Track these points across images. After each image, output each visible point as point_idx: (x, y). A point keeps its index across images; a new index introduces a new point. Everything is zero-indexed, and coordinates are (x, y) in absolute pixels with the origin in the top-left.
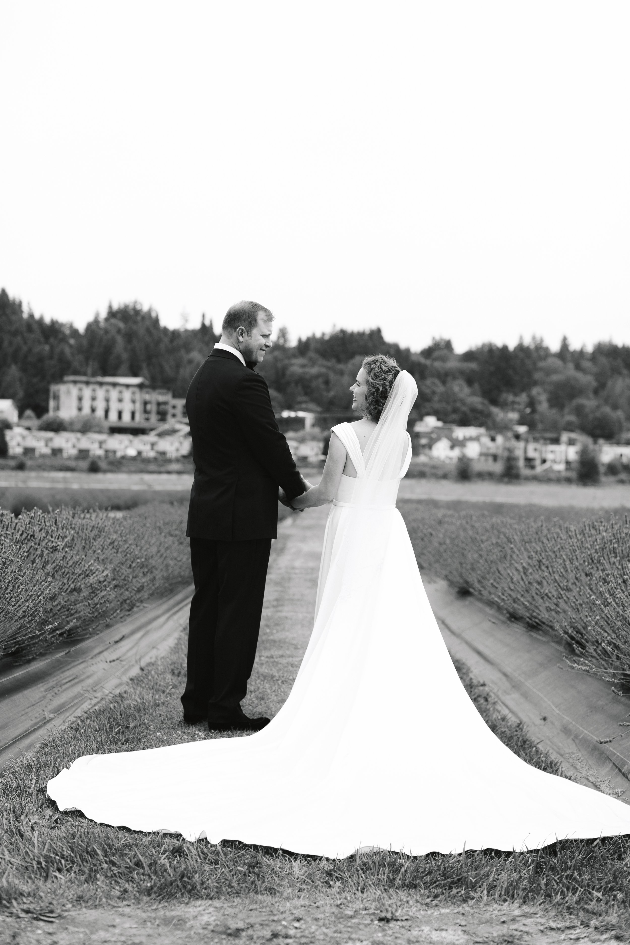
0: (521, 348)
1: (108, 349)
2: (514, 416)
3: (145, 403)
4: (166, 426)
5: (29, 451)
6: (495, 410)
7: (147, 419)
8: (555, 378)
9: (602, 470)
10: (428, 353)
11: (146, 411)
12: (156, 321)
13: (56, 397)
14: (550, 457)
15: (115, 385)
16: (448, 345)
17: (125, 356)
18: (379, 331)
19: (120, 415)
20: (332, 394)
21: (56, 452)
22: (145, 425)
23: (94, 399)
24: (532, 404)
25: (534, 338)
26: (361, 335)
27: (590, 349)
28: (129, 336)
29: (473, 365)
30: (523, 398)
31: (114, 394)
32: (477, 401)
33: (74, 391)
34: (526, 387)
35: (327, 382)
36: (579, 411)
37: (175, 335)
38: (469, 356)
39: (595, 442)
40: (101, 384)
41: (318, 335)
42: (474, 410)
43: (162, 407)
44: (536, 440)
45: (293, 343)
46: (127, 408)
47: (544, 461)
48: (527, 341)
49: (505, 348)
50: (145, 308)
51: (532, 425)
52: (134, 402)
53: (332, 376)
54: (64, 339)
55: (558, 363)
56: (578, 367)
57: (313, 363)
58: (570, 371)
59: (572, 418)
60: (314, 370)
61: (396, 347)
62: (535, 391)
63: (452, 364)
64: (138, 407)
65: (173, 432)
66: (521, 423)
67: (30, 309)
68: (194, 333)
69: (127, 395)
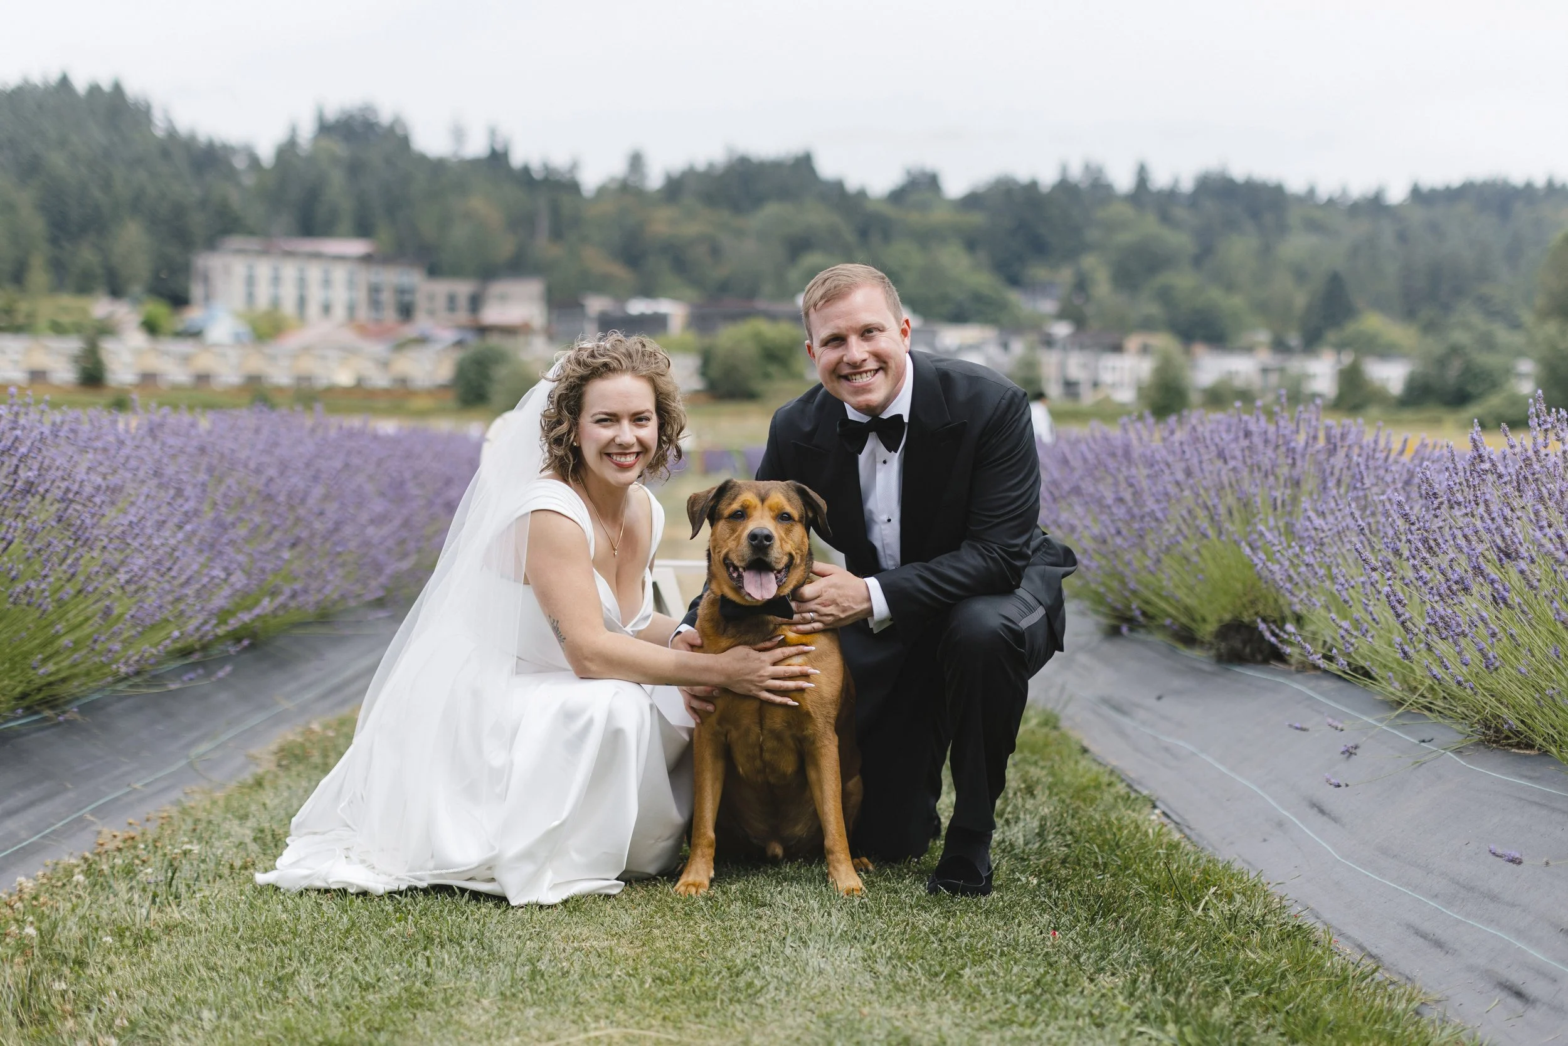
0: (1065, 187)
1: (312, 191)
2: (1047, 306)
3: (375, 289)
4: (410, 331)
5: (148, 379)
6: (1014, 297)
7: (376, 318)
8: (1125, 238)
9: (1195, 398)
10: (898, 196)
11: (373, 304)
12: (404, 142)
13: (206, 279)
14: (1107, 377)
16: (932, 181)
17: (343, 204)
18: (808, 156)
19: (325, 310)
20: (723, 271)
21: (203, 379)
23: (277, 283)
24: (1081, 285)
25: (1087, 167)
26: (778, 164)
27: (1187, 185)
28: (355, 169)
29: (977, 219)
30: (1065, 275)
31: (314, 272)
32: (983, 280)
33: (238, 267)
34: (1072, 254)
35: (714, 251)
36: (1165, 296)
37: (438, 167)
38: (972, 201)
39: (1187, 352)
40: (290, 256)
41: (701, 165)
42: (978, 297)
43: (407, 298)
44: (1082, 347)
45: (655, 180)
46: (339, 298)
47: (1096, 385)
48: (1076, 172)
49: (1033, 186)
50: (385, 117)
51: (1079, 321)
52: (352, 287)
53: (724, 240)
54: (231, 174)
55: (1128, 211)
56: (1165, 218)
57: (690, 216)
58: (1150, 225)
59: (1153, 309)
60: (691, 229)
61: (838, 187)
62: (1089, 262)
63: (939, 216)
64: (362, 295)
65: (422, 340)
66: (1062, 315)
67: (170, 122)
68: (475, 164)
69: (340, 274)
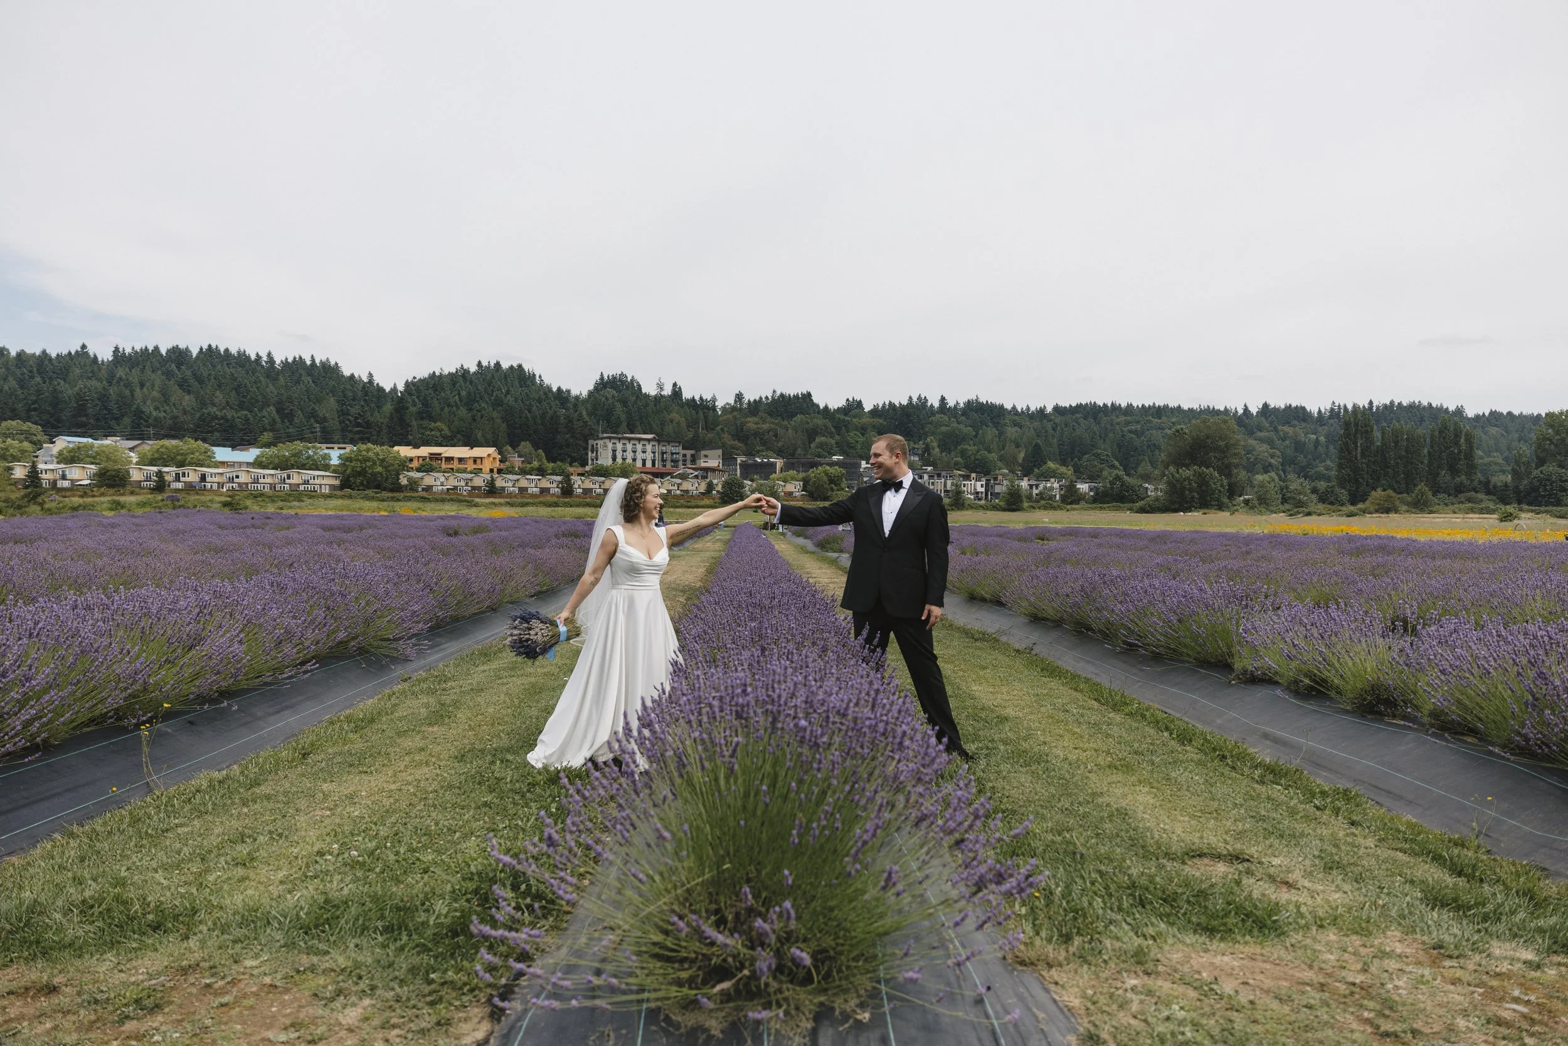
1: (610, 411)
3: (663, 453)
7: (664, 466)
8: (942, 429)
11: (663, 460)
13: (594, 450)
15: (640, 440)
16: (860, 404)
17: (623, 417)
18: (809, 395)
19: (644, 461)
20: (780, 444)
22: (663, 470)
23: (624, 451)
25: (919, 397)
26: (796, 397)
27: (962, 405)
29: (880, 418)
31: (638, 446)
33: (608, 444)
35: (776, 435)
38: (875, 412)
40: (630, 439)
43: (675, 456)
46: (649, 456)
52: (654, 453)
53: (780, 431)
55: (942, 416)
57: (764, 422)
58: (952, 423)
60: (766, 426)
62: (929, 439)
63: (865, 420)
64: (658, 456)
69: (649, 448)
